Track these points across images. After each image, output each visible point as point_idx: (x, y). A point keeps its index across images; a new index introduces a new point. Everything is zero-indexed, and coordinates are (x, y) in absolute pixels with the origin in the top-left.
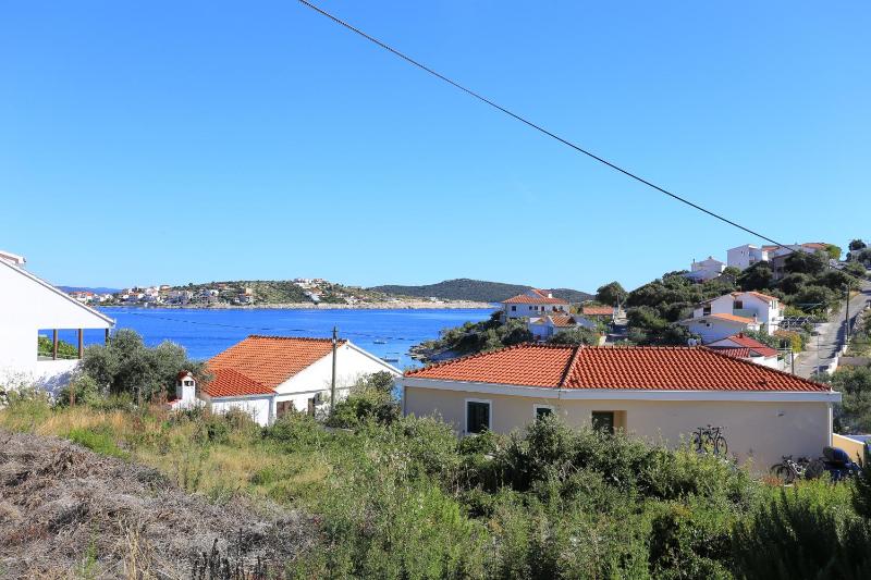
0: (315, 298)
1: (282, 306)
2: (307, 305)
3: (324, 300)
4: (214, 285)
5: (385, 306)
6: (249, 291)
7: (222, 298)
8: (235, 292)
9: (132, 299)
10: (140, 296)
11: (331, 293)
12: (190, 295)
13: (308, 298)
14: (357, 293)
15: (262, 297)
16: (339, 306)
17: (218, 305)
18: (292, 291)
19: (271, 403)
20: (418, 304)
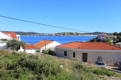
0: (75, 35)
1: (70, 36)
2: (74, 36)
3: (76, 35)
4: (61, 33)
5: (85, 36)
6: (66, 34)
7: (62, 35)
8: (64, 34)
9: (51, 35)
10: (52, 35)
11: (77, 34)
12: (58, 34)
13: (74, 35)
14: (81, 34)
15: (67, 35)
16: (78, 36)
17: (62, 36)
18: (72, 34)
19: (35, 50)
20: (90, 35)
